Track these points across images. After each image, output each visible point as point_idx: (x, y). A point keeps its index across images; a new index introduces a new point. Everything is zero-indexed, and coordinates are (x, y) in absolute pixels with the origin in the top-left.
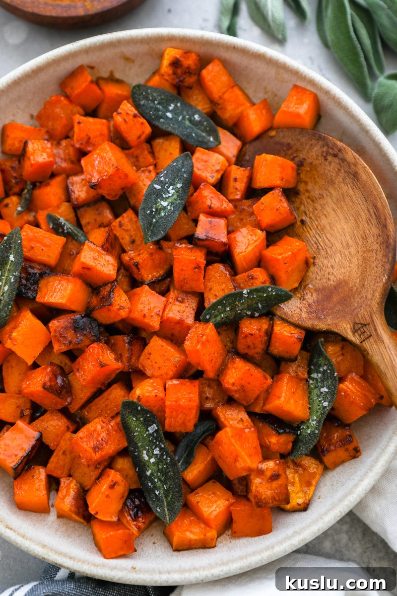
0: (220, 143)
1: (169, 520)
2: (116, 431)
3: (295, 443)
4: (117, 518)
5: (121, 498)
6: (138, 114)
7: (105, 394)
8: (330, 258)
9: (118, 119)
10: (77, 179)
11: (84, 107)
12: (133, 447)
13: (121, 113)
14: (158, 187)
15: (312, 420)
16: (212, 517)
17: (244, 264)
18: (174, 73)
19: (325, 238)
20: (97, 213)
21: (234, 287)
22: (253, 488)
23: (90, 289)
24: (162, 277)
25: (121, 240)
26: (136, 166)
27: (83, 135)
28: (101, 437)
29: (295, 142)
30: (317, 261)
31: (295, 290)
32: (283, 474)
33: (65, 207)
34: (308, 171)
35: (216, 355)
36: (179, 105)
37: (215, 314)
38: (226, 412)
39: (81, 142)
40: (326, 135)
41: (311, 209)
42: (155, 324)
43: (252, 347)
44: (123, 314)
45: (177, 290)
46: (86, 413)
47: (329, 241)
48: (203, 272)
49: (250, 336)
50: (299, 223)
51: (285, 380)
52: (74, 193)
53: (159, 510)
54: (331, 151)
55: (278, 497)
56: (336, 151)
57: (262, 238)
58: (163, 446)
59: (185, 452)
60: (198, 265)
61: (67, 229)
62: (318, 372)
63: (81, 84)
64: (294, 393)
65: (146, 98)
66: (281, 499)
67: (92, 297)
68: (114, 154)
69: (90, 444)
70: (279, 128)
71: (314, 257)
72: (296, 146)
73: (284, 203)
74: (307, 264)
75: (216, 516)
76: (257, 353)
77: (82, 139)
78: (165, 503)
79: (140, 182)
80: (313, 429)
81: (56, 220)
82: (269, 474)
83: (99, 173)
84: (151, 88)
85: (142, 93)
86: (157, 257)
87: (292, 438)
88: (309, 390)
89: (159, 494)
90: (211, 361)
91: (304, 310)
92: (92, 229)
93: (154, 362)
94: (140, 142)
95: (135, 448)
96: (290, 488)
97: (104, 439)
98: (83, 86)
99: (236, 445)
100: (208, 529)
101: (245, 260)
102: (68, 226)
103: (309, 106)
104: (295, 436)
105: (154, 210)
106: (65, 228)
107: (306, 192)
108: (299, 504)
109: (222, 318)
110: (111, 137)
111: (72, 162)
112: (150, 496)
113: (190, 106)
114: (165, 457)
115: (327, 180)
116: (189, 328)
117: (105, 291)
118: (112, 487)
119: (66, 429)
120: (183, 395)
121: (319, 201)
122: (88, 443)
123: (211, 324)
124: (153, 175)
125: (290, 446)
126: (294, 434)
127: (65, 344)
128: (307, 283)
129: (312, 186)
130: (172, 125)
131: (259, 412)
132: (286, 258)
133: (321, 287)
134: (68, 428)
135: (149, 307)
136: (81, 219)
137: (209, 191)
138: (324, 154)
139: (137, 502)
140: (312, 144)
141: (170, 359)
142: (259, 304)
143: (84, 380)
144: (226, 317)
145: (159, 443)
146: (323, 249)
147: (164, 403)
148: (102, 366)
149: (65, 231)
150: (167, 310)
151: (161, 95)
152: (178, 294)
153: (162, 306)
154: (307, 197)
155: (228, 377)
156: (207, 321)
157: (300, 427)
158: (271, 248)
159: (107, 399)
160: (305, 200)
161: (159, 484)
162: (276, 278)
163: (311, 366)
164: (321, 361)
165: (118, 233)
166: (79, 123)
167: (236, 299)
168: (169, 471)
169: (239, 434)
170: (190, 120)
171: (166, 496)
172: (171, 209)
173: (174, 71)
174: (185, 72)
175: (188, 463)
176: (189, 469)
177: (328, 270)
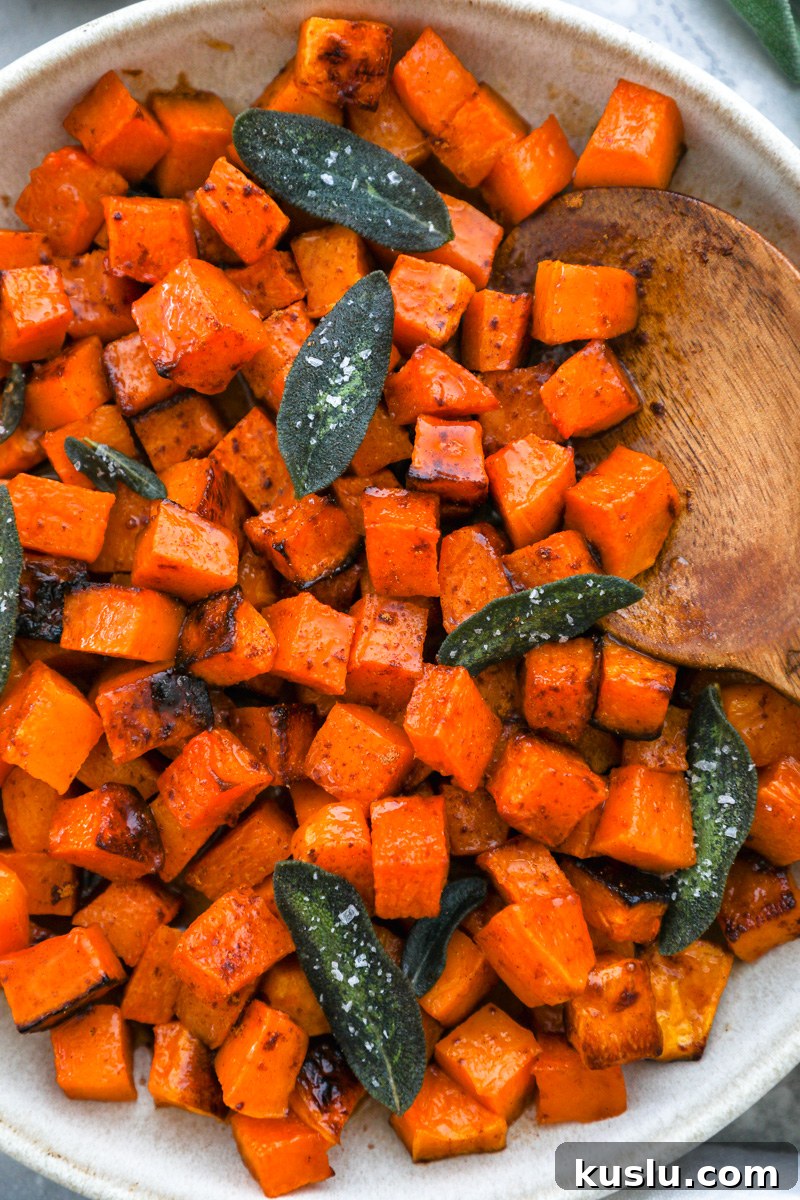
0: (452, 236)
1: (401, 1104)
2: (268, 921)
3: (667, 920)
4: (285, 1111)
5: (291, 1068)
6: (256, 188)
7: (238, 838)
8: (724, 495)
9: (210, 204)
10: (125, 347)
11: (125, 172)
12: (307, 954)
13: (213, 189)
14: (315, 362)
15: (702, 867)
16: (494, 1092)
17: (529, 526)
18: (332, 78)
19: (711, 447)
20: (180, 423)
21: (508, 578)
22: (581, 1027)
23: (181, 608)
24: (341, 565)
25: (240, 483)
26: (260, 308)
27: (131, 246)
28: (237, 939)
29: (629, 221)
30: (694, 501)
31: (649, 573)
32: (645, 991)
33: (105, 418)
34: (663, 288)
35: (478, 740)
36: (348, 150)
37: (469, 645)
38: (508, 865)
39: (128, 262)
40: (702, 204)
41: (674, 379)
42: (336, 680)
43: (557, 712)
44: (262, 665)
45: (379, 595)
46: (199, 882)
47: (720, 453)
48: (435, 556)
49: (552, 692)
50: (647, 412)
51: (638, 783)
52: (124, 383)
53: (376, 1083)
54: (715, 241)
55: (637, 1042)
56: (727, 242)
57: (565, 463)
58: (373, 949)
59: (424, 952)
60: (423, 542)
61: (116, 469)
62: (711, 757)
63: (115, 120)
64: (658, 810)
65: (270, 142)
66: (642, 1047)
67: (186, 627)
68: (206, 289)
69: (213, 961)
70: (588, 188)
71: (688, 492)
72: (630, 231)
73: (611, 378)
74: (672, 511)
75: (502, 1091)
76: (569, 728)
77: (128, 256)
78: (389, 1067)
79: (274, 347)
80: (707, 888)
81: (88, 452)
82: (613, 993)
83: (177, 337)
84: (280, 116)
85: (260, 133)
86: (327, 523)
87: (659, 910)
88: (691, 798)
89: (374, 1049)
90: (469, 755)
91: (671, 619)
92: (173, 463)
93: (339, 764)
94: (264, 252)
95: (311, 956)
96: (661, 1016)
97: (243, 944)
98: (120, 125)
99: (537, 943)
100: (487, 1114)
101: (529, 519)
102: (117, 463)
103: (658, 133)
104: (665, 906)
105: (311, 417)
106: (111, 468)
107: (659, 338)
108: (682, 1048)
109: (487, 652)
110: (196, 239)
111: (111, 308)
112: (353, 1054)
113: (375, 150)
114: (380, 973)
115: (709, 310)
116: (412, 681)
117: (215, 612)
118: (270, 1045)
119: (156, 918)
120: (410, 840)
121: (692, 360)
122: (210, 961)
123: (462, 670)
124: (302, 325)
125: (655, 928)
126: (664, 901)
127: (136, 742)
128: (674, 555)
129: (675, 324)
130: (334, 203)
131: (581, 857)
132: (623, 506)
133: (707, 565)
134: (161, 915)
135: (319, 646)
136: (143, 441)
137: (434, 362)
138: (700, 250)
139: (327, 1068)
140: (669, 225)
141: (376, 757)
142: (568, 616)
143: (187, 816)
144: (493, 650)
145: (365, 943)
146: (707, 474)
147: (370, 860)
148: (224, 790)
149: (112, 475)
150: (360, 647)
151: (304, 133)
152: (382, 605)
153: (347, 640)
154: (663, 350)
155: (508, 789)
156: (451, 663)
157: (676, 881)
158: (587, 481)
159: (242, 849)
160: (658, 356)
161: (371, 1027)
162: (604, 549)
163: (694, 742)
164: (716, 732)
165: (233, 465)
166: (118, 219)
167: (514, 609)
168: (392, 1001)
169: (542, 913)
170: (378, 187)
171: (390, 1053)
172: (349, 413)
173: (329, 72)
174: (357, 73)
175: (431, 978)
176: (435, 991)
177: (720, 523)
